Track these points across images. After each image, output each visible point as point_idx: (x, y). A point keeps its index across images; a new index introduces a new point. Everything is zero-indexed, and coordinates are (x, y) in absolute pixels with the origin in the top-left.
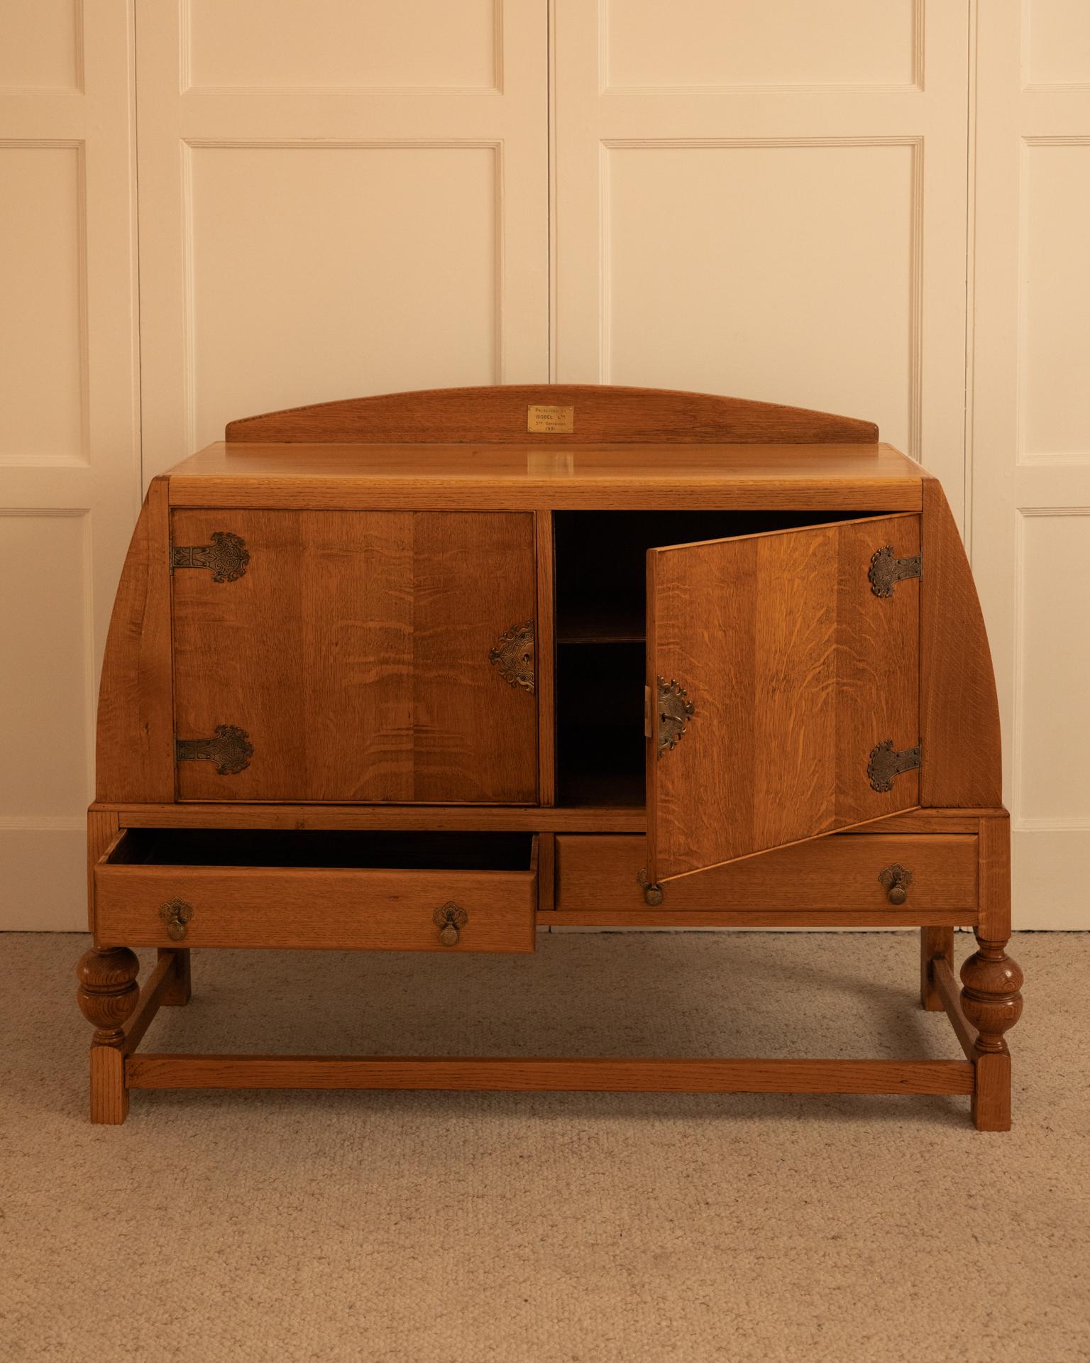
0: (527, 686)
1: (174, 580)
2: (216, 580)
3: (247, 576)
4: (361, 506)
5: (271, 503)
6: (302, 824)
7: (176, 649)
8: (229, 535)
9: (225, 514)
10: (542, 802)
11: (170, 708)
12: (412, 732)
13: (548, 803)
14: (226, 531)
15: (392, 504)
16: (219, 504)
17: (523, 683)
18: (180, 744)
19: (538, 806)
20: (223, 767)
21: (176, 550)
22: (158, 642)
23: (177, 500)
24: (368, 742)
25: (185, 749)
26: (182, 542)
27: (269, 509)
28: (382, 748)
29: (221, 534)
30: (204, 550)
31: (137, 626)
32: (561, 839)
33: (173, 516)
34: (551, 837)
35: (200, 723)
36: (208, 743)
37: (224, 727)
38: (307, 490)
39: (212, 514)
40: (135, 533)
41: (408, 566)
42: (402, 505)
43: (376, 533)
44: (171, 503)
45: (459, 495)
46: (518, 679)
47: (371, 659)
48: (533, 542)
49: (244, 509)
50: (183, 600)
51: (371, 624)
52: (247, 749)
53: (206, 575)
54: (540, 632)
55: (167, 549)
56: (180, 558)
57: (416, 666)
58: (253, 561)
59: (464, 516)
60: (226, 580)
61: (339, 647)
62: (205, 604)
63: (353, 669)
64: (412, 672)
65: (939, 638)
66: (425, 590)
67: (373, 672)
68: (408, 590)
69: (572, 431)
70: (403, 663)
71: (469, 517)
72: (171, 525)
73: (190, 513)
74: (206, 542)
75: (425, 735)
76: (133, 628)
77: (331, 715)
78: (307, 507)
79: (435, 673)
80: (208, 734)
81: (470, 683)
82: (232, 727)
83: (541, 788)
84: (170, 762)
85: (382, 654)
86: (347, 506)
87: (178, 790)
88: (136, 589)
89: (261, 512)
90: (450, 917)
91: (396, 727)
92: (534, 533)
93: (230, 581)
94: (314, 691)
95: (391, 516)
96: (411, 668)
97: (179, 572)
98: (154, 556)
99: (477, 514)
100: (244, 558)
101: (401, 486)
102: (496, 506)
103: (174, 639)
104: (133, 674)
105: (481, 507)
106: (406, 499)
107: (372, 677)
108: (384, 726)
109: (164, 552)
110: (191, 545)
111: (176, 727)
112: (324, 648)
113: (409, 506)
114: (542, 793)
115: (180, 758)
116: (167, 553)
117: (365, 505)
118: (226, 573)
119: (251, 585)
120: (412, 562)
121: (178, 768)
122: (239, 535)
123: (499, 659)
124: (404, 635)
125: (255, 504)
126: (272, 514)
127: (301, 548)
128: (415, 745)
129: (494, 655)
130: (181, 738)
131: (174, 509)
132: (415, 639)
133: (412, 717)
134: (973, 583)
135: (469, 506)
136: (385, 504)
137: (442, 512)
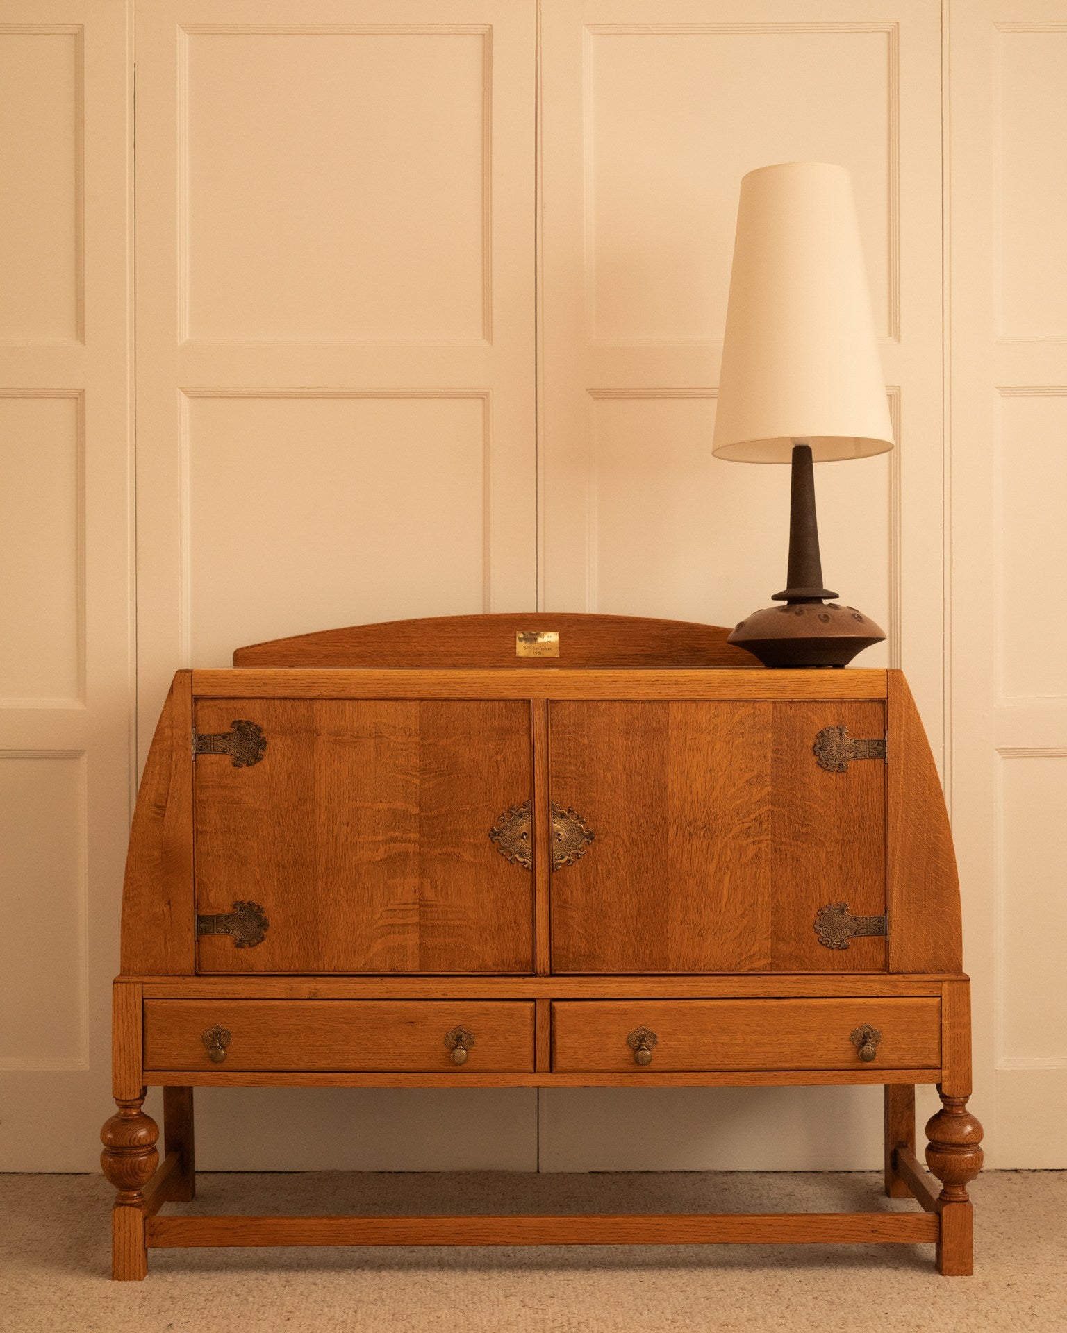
0: (525, 863)
1: (196, 764)
2: (235, 765)
3: (265, 761)
4: (371, 695)
5: (288, 693)
6: (315, 994)
7: (197, 830)
8: (247, 722)
9: (244, 703)
10: (539, 971)
11: (192, 886)
12: (417, 906)
13: (544, 973)
14: (244, 719)
15: (400, 693)
16: (239, 694)
17: (521, 860)
18: (201, 919)
19: (535, 975)
20: (240, 940)
21: (199, 738)
22: (181, 823)
23: (199, 691)
24: (377, 917)
25: (206, 924)
26: (204, 730)
27: (285, 698)
28: (390, 921)
29: (240, 722)
30: (224, 736)
31: (160, 808)
32: (555, 1004)
33: (196, 705)
34: (548, 1002)
35: (220, 900)
36: (227, 918)
37: (242, 902)
38: (321, 681)
39: (232, 703)
40: (160, 721)
41: (414, 751)
42: (409, 695)
43: (385, 721)
44: (194, 693)
45: (461, 685)
46: (517, 856)
47: (380, 838)
48: (530, 727)
49: (262, 698)
50: (204, 783)
51: (380, 806)
52: (264, 924)
53: (226, 761)
54: (537, 812)
55: (191, 737)
56: (203, 745)
57: (421, 844)
58: (270, 747)
59: (467, 703)
60: (245, 765)
61: (350, 826)
62: (226, 787)
63: (363, 848)
64: (418, 851)
65: (904, 815)
66: (430, 773)
67: (382, 849)
68: (414, 773)
69: (557, 656)
70: (410, 842)
71: (471, 704)
72: (194, 713)
73: (211, 703)
74: (227, 729)
75: (429, 909)
76: (158, 811)
77: (342, 891)
78: (321, 696)
79: (438, 851)
80: (228, 909)
81: (472, 860)
82: (249, 903)
83: (538, 959)
84: (190, 937)
85: (390, 834)
86: (357, 696)
87: (198, 963)
88: (160, 774)
89: (277, 702)
90: (459, 1039)
91: (403, 902)
92: (530, 719)
93: (248, 765)
94: (327, 868)
95: (399, 705)
96: (417, 846)
97: (201, 757)
98: (177, 742)
99: (478, 702)
100: (262, 744)
101: (408, 677)
102: (496, 696)
103: (195, 821)
104: (156, 853)
105: (481, 696)
106: (412, 689)
107: (380, 855)
108: (392, 901)
109: (187, 739)
110: (212, 732)
111: (197, 903)
112: (335, 828)
113: (415, 696)
114: (538, 964)
115: (201, 932)
116: (190, 740)
117: (375, 695)
118: (244, 758)
119: (268, 768)
120: (418, 747)
121: (198, 942)
122: (257, 723)
123: (499, 837)
124: (411, 816)
125: (272, 693)
126: (288, 704)
127: (315, 735)
128: (420, 919)
129: (493, 834)
130: (202, 913)
131: (196, 699)
132: (420, 819)
133: (417, 891)
134: (934, 765)
135: (471, 695)
136: (393, 694)
137: (446, 700)
